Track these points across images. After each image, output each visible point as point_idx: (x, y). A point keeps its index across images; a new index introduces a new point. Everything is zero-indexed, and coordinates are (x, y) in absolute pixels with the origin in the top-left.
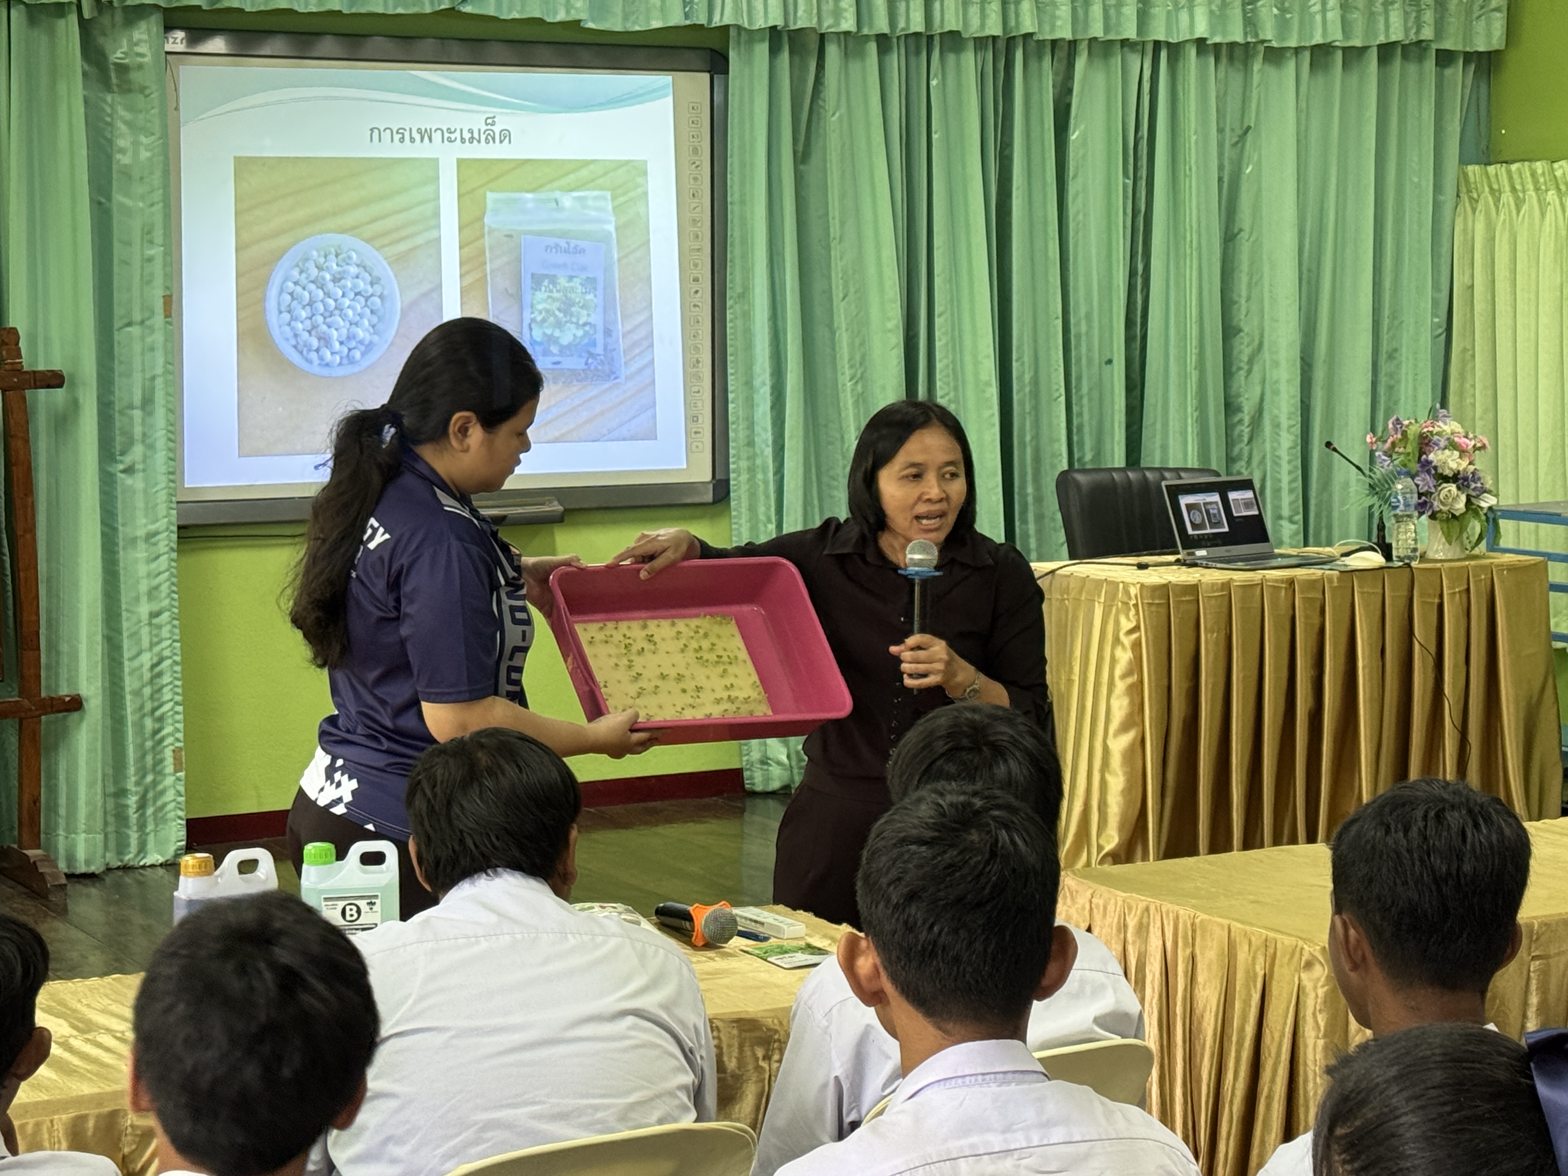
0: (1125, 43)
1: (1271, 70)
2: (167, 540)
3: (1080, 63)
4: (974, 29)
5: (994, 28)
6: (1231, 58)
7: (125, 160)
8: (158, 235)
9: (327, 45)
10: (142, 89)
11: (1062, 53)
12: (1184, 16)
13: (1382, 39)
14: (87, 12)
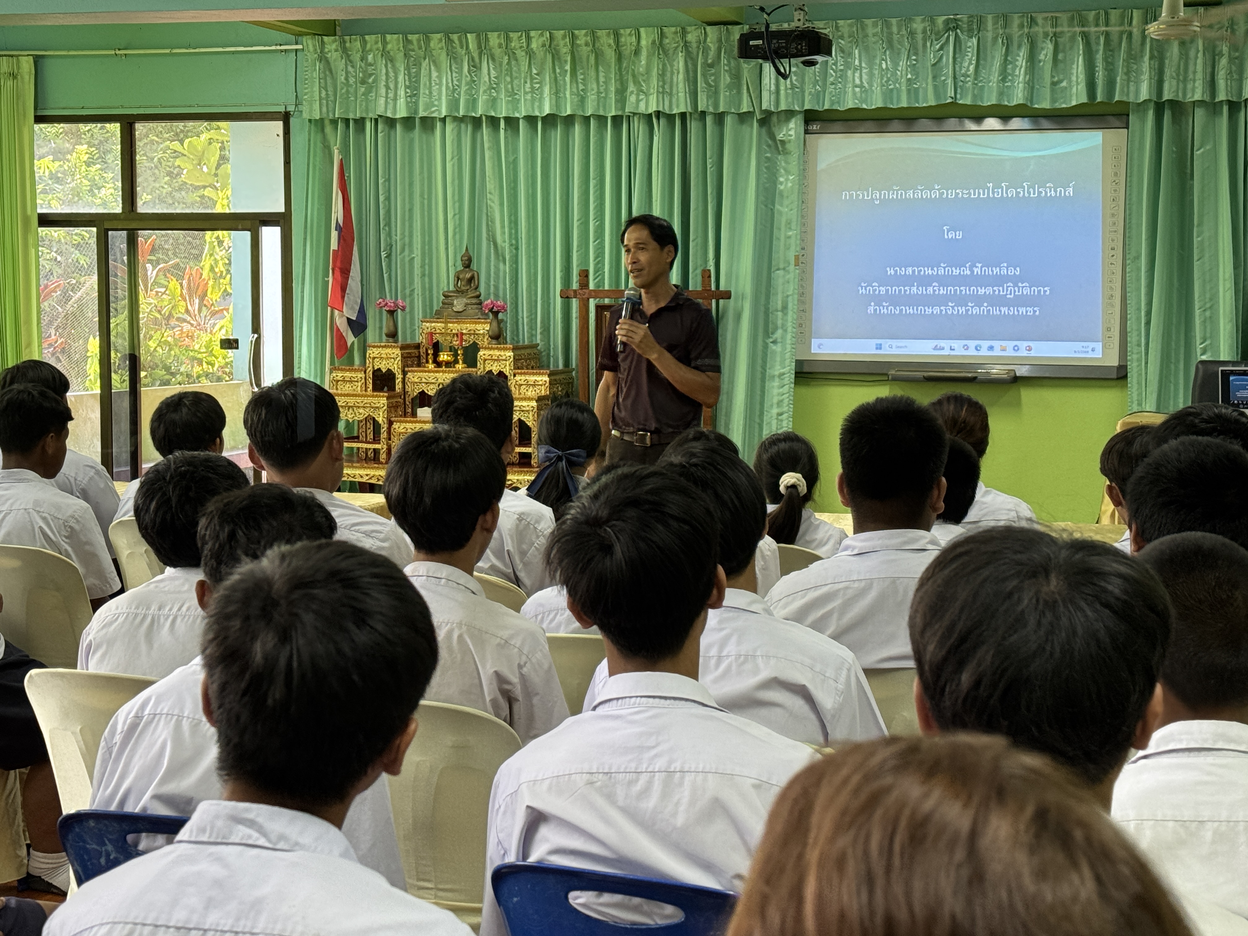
2: (790, 377)
10: (790, 153)
14: (758, 115)
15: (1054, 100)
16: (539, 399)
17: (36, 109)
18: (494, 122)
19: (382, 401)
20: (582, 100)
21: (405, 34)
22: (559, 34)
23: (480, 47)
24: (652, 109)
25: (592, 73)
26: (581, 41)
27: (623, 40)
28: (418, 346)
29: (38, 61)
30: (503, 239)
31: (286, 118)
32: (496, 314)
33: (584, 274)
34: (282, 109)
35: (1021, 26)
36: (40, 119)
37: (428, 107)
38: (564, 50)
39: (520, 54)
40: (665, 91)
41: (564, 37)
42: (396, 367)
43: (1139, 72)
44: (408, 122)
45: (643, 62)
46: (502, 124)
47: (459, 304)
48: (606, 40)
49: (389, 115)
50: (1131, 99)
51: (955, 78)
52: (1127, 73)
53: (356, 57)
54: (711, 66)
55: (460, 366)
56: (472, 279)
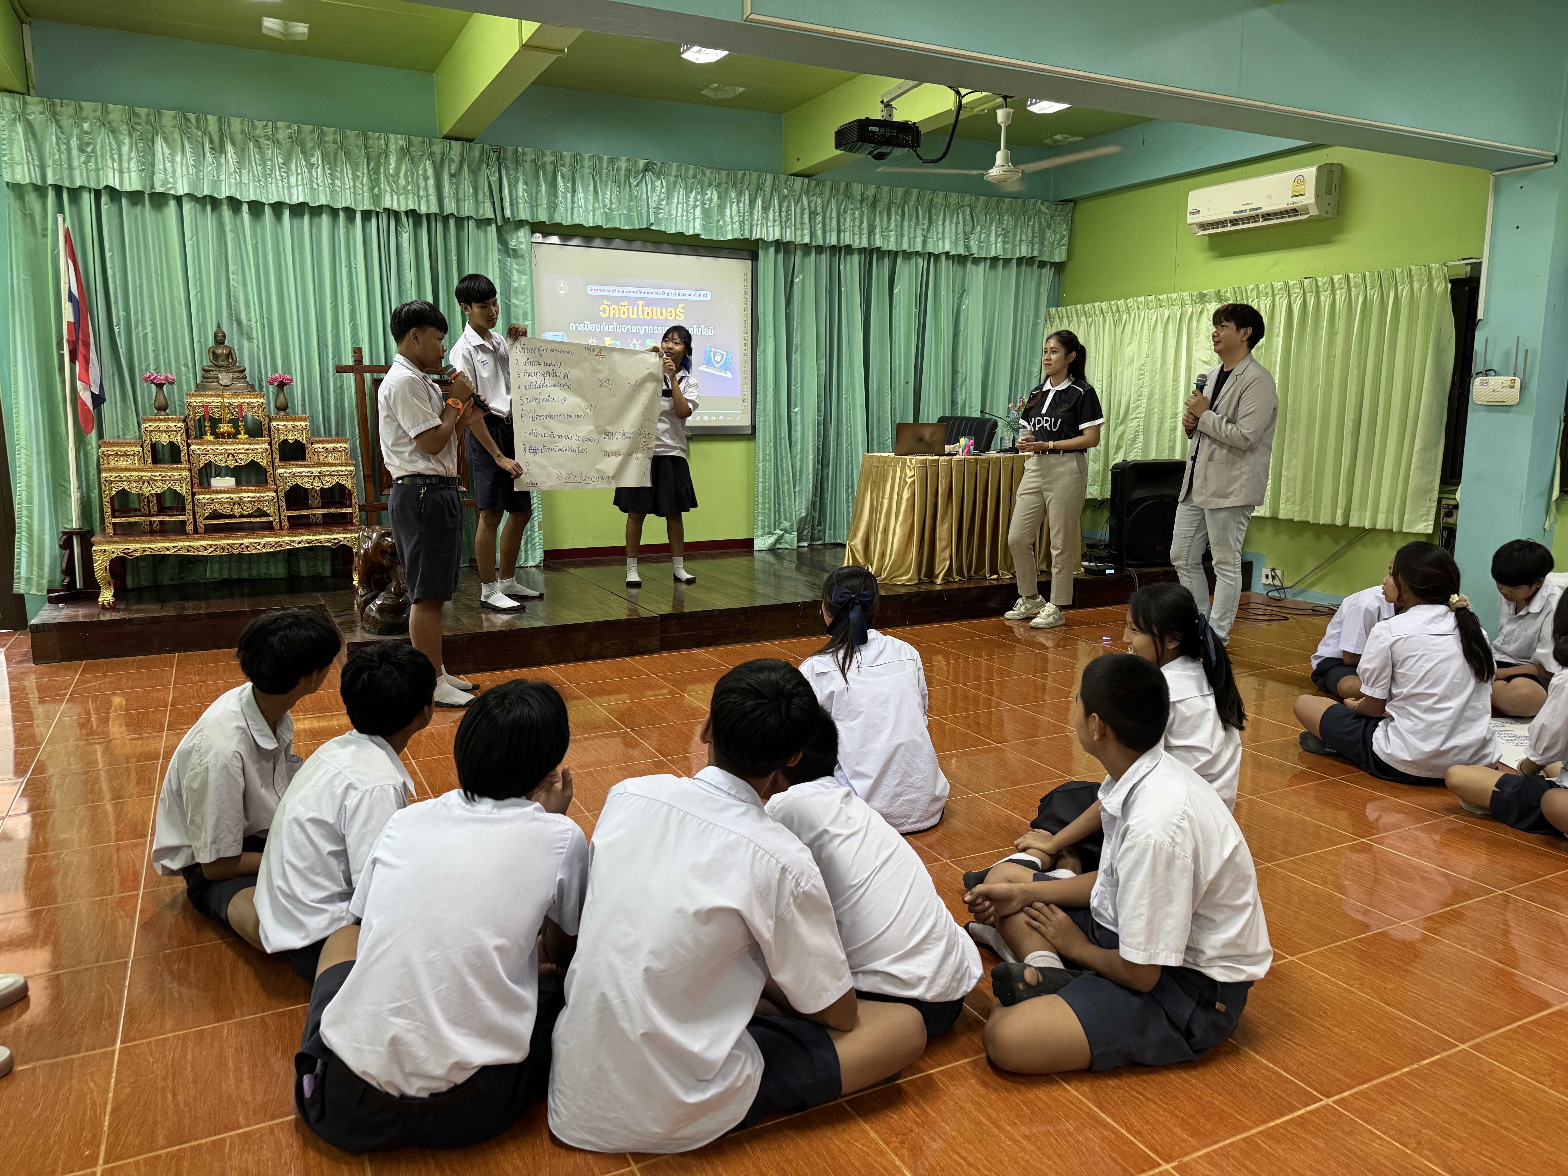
0: (917, 252)
1: (974, 267)
3: (899, 261)
4: (856, 244)
5: (865, 244)
6: (959, 263)
7: (515, 285)
8: (529, 316)
9: (598, 242)
10: (522, 256)
11: (892, 257)
12: (940, 242)
13: (1018, 255)
14: (499, 222)
15: (717, 233)
18: (236, 204)
20: (333, 193)
21: (131, 106)
22: (308, 129)
25: (343, 168)
27: (371, 142)
28: (187, 419)
30: (252, 318)
32: (282, 386)
33: (358, 352)
37: (164, 183)
38: (311, 145)
39: (265, 142)
41: (313, 131)
42: (179, 440)
43: (767, 219)
44: (137, 197)
45: (392, 164)
46: (245, 208)
47: (225, 378)
48: (354, 140)
49: (115, 187)
50: (763, 239)
51: (650, 209)
54: (455, 176)
55: (243, 437)
56: (230, 355)
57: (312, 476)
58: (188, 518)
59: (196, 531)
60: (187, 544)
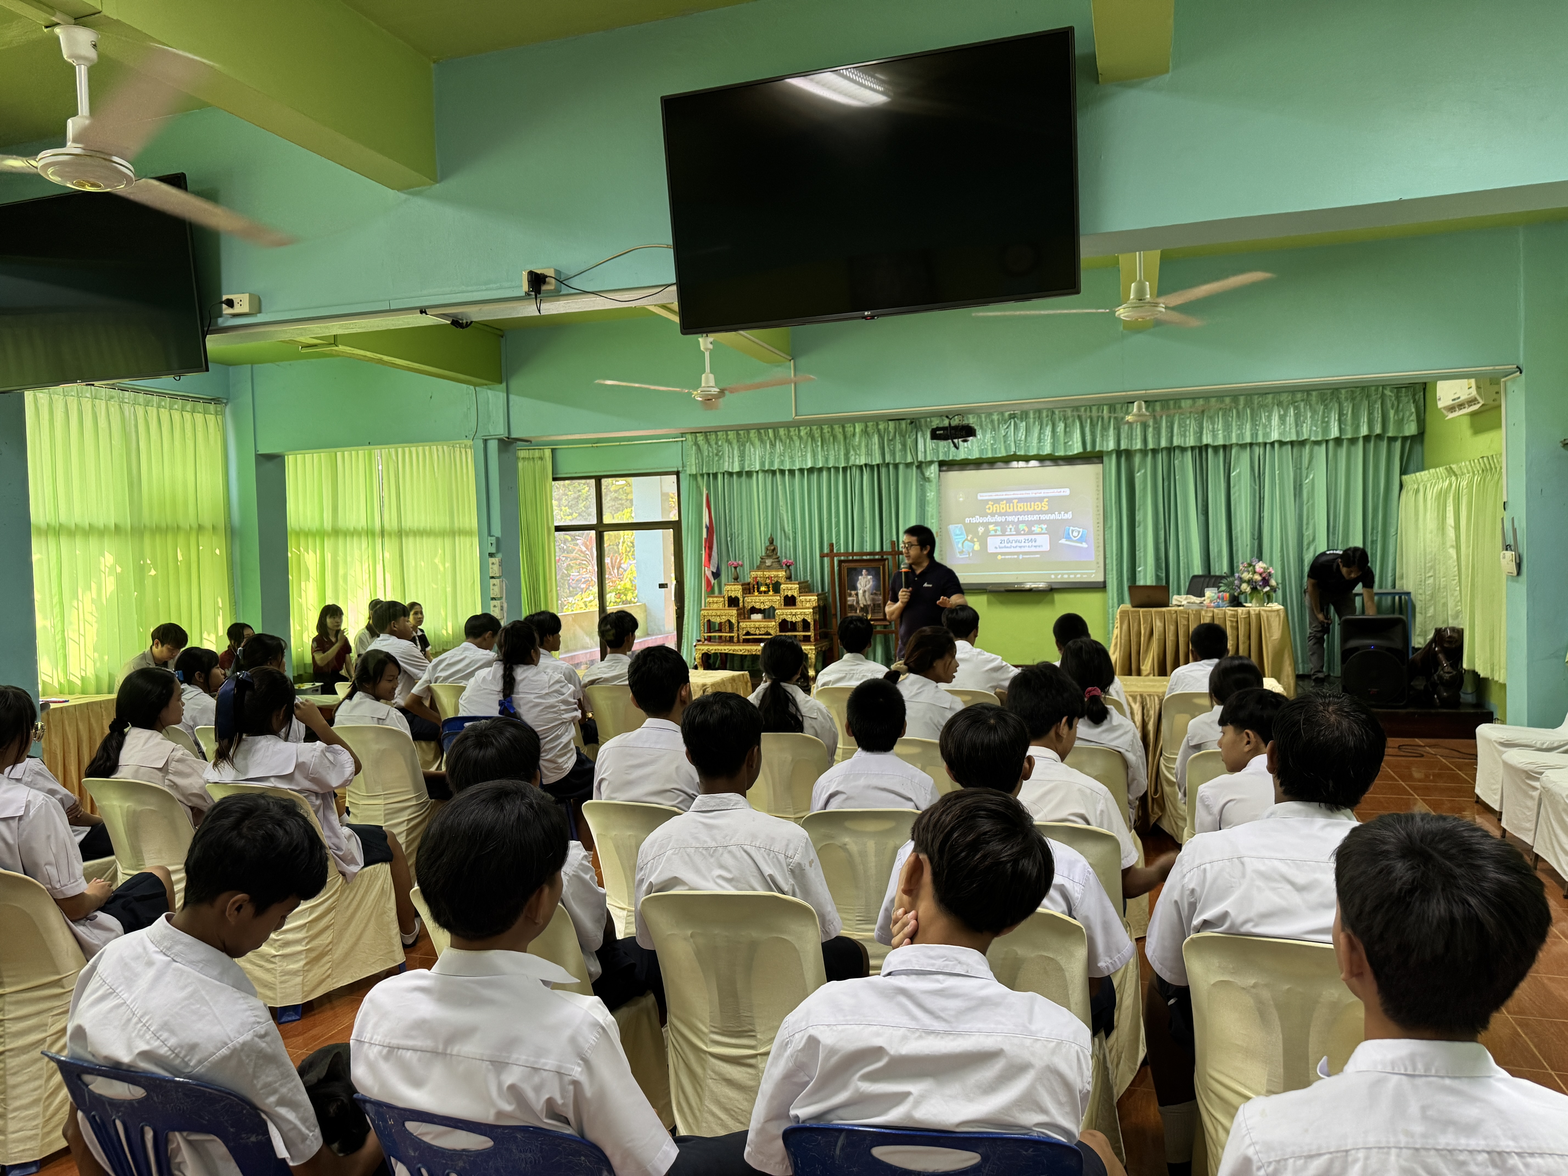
0: (1250, 444)
1: (1314, 448)
3: (1233, 453)
4: (1188, 444)
5: (1194, 443)
8: (935, 516)
9: (985, 466)
10: (933, 480)
11: (1226, 449)
14: (916, 464)
15: (1065, 451)
16: (813, 608)
17: (553, 474)
18: (782, 472)
19: (734, 612)
20: (827, 460)
21: (737, 431)
22: (814, 428)
23: (775, 435)
24: (863, 462)
25: (832, 446)
26: (825, 431)
28: (749, 584)
29: (553, 450)
30: (788, 528)
31: (677, 474)
32: (788, 567)
33: (831, 545)
34: (675, 470)
35: (1047, 416)
36: (555, 479)
37: (749, 465)
38: (817, 435)
39: (795, 438)
40: (869, 453)
42: (739, 594)
43: (1108, 436)
44: (740, 474)
45: (857, 440)
46: (787, 473)
47: (768, 562)
48: (838, 429)
49: (730, 470)
50: (1105, 449)
51: (1015, 442)
52: (1102, 436)
53: (713, 442)
54: (891, 440)
55: (771, 593)
56: (774, 550)
57: (791, 614)
58: (735, 634)
59: (738, 641)
60: (733, 648)
